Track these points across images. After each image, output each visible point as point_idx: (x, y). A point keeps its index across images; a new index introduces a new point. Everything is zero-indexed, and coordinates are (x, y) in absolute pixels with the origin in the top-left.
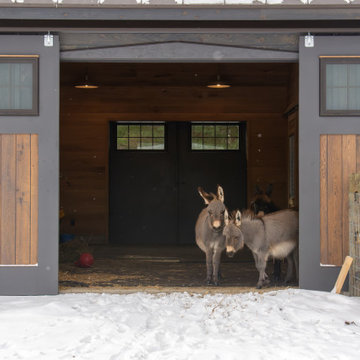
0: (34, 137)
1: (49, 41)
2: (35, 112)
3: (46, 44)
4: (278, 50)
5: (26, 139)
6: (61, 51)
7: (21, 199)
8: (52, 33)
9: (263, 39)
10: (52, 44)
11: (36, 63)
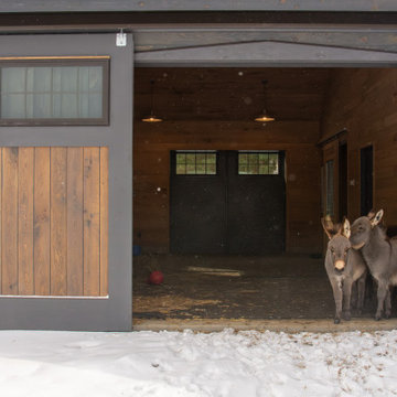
0: (103, 150)
1: (121, 40)
2: (105, 121)
3: (118, 44)
4: (383, 51)
5: (94, 152)
6: (136, 52)
7: (89, 222)
8: (125, 32)
9: (366, 38)
10: (124, 44)
11: (107, 65)
